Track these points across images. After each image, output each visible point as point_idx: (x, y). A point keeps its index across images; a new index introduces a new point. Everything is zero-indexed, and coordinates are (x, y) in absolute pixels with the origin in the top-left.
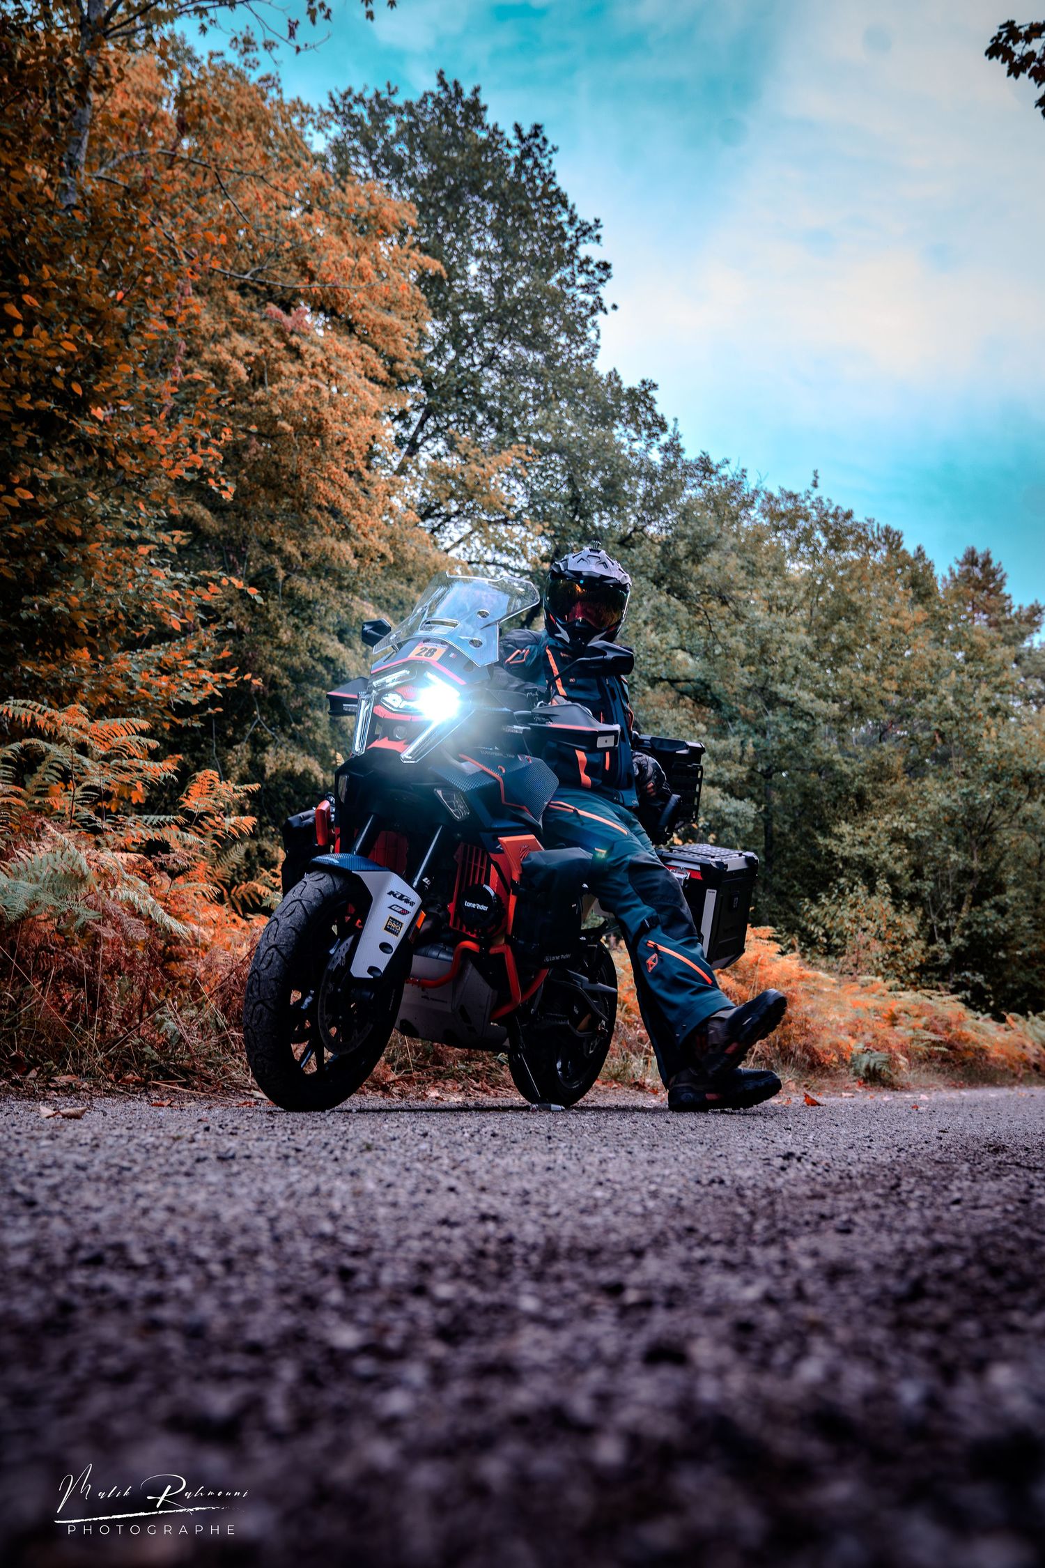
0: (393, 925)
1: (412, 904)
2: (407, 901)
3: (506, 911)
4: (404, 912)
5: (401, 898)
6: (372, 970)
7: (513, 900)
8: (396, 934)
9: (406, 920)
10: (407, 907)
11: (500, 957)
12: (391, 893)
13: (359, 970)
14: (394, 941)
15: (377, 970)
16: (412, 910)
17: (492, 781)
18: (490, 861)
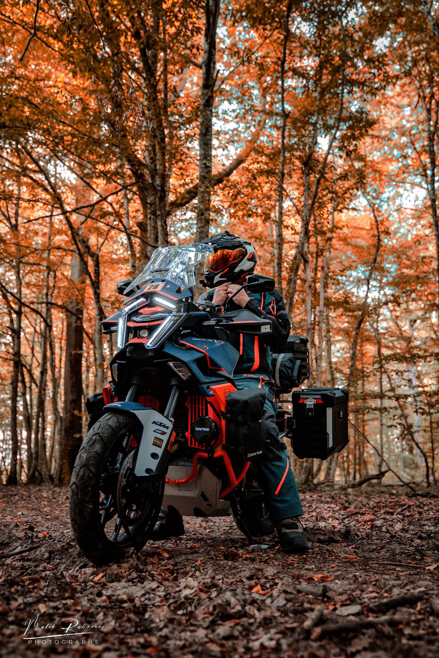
0: (158, 442)
1: (167, 428)
2: (164, 426)
3: (221, 429)
4: (163, 433)
5: (161, 425)
6: (148, 470)
7: (223, 422)
8: (160, 447)
9: (165, 438)
10: (164, 430)
11: (221, 458)
12: (154, 422)
13: (140, 471)
14: (159, 451)
15: (152, 470)
16: (168, 431)
17: (203, 355)
18: (207, 402)
